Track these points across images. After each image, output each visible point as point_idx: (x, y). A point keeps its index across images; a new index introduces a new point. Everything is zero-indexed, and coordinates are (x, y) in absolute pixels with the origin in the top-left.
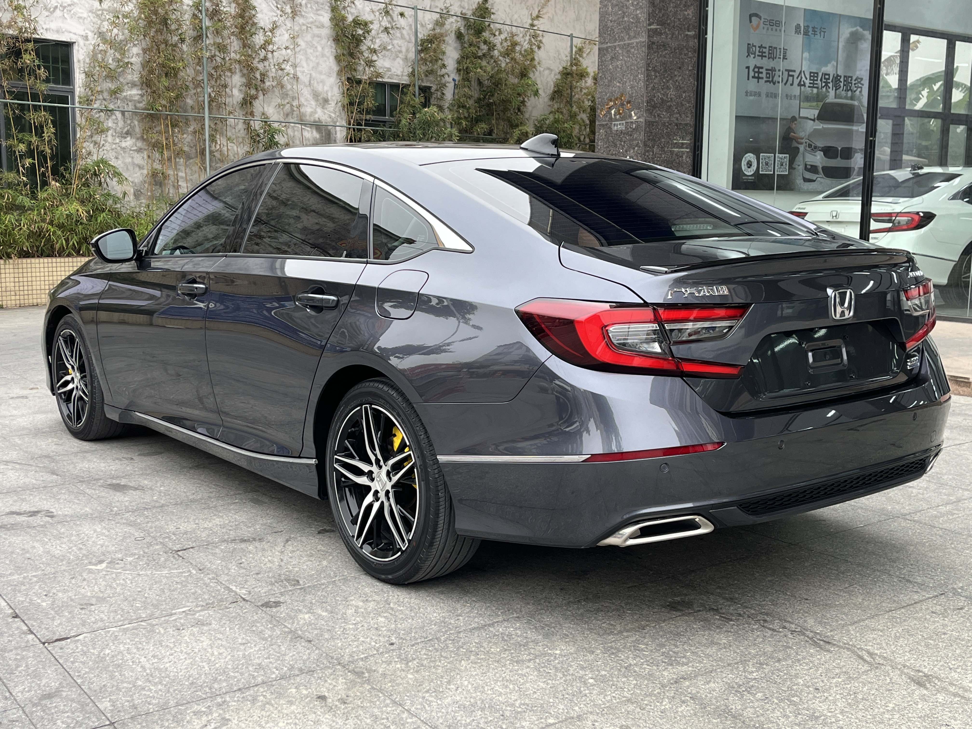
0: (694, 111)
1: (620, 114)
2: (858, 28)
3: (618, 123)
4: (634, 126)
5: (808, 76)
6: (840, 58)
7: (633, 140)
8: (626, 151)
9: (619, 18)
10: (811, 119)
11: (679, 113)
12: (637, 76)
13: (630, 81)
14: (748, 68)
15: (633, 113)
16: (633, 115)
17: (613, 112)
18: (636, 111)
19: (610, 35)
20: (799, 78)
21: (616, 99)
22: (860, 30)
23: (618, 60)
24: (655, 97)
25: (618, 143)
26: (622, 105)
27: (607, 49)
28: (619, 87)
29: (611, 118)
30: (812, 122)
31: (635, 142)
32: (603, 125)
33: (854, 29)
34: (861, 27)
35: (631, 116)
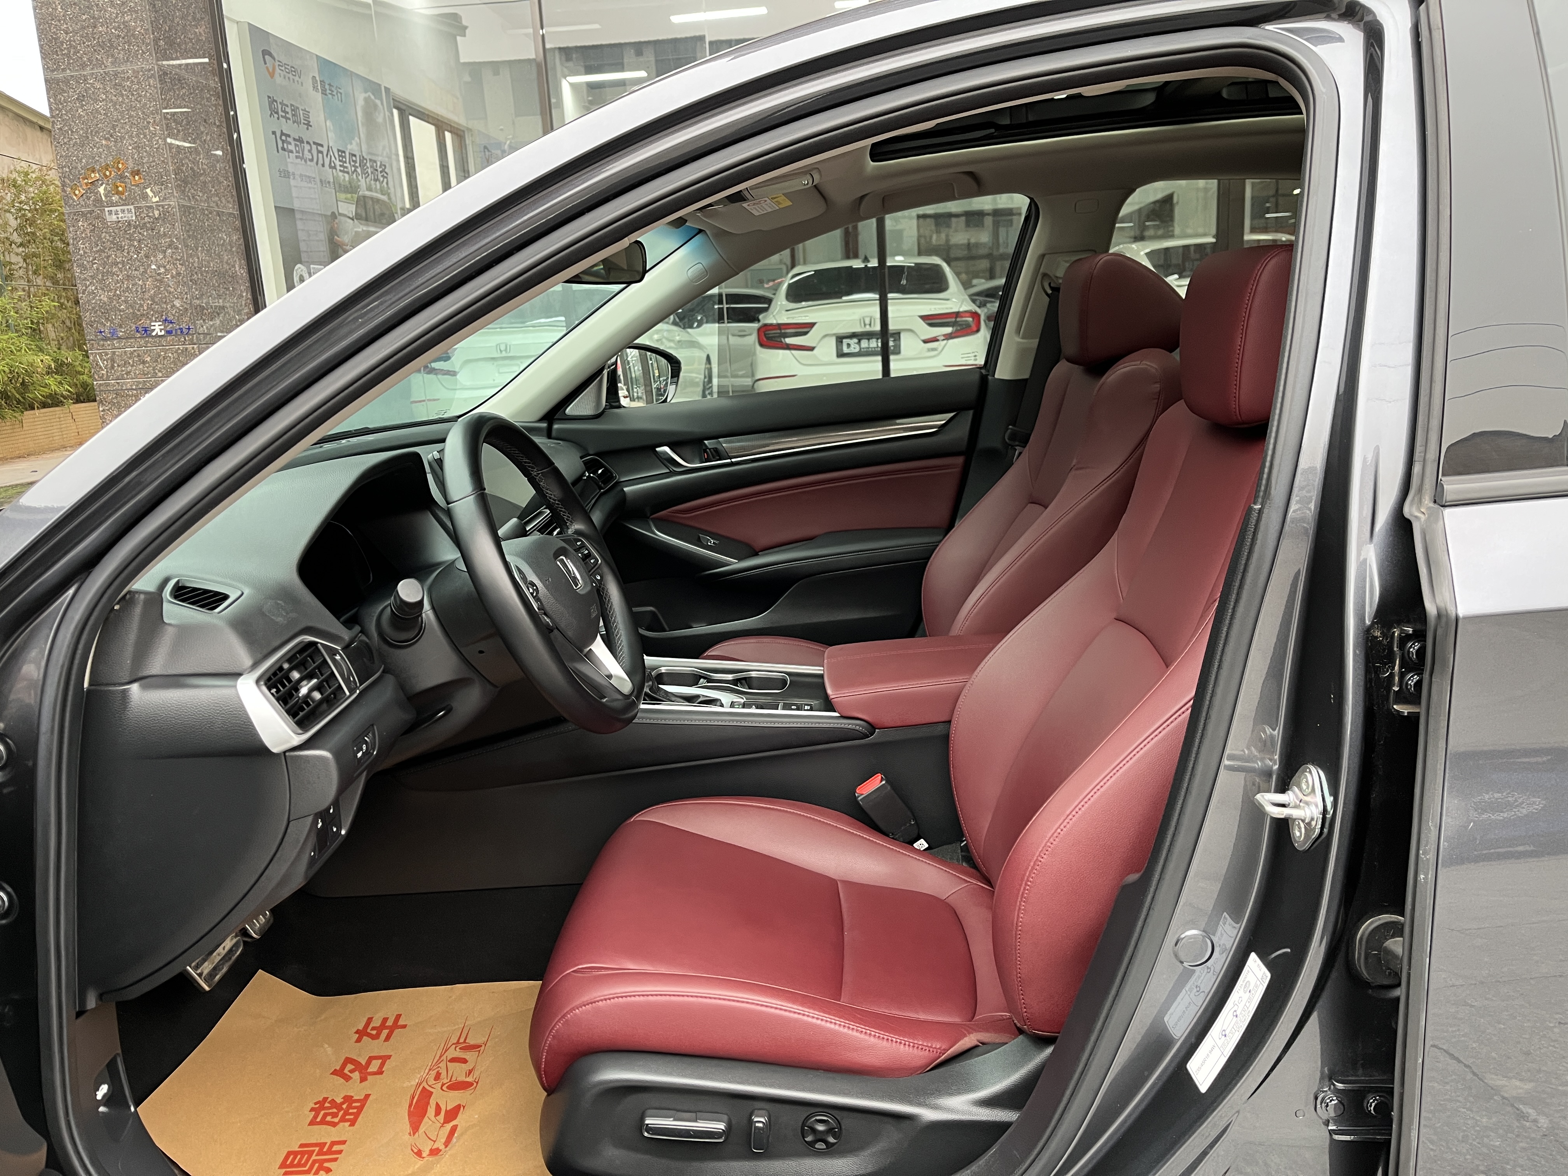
0: (234, 193)
1: (118, 193)
2: (370, 94)
3: (119, 208)
4: (156, 213)
5: (337, 156)
6: (362, 135)
7: (159, 236)
8: (147, 257)
9: (83, 28)
10: (349, 218)
11: (217, 195)
12: (147, 128)
13: (131, 137)
14: (274, 133)
15: (148, 190)
16: (150, 194)
17: (101, 190)
18: (156, 188)
19: (68, 56)
20: (329, 156)
21: (107, 167)
22: (373, 97)
23: (96, 101)
24: (183, 165)
25: (125, 243)
26: (122, 177)
27: (66, 81)
28: (107, 146)
29: (98, 200)
30: (351, 221)
31: (165, 241)
32: (84, 214)
33: (367, 95)
34: (373, 94)
35: (145, 197)
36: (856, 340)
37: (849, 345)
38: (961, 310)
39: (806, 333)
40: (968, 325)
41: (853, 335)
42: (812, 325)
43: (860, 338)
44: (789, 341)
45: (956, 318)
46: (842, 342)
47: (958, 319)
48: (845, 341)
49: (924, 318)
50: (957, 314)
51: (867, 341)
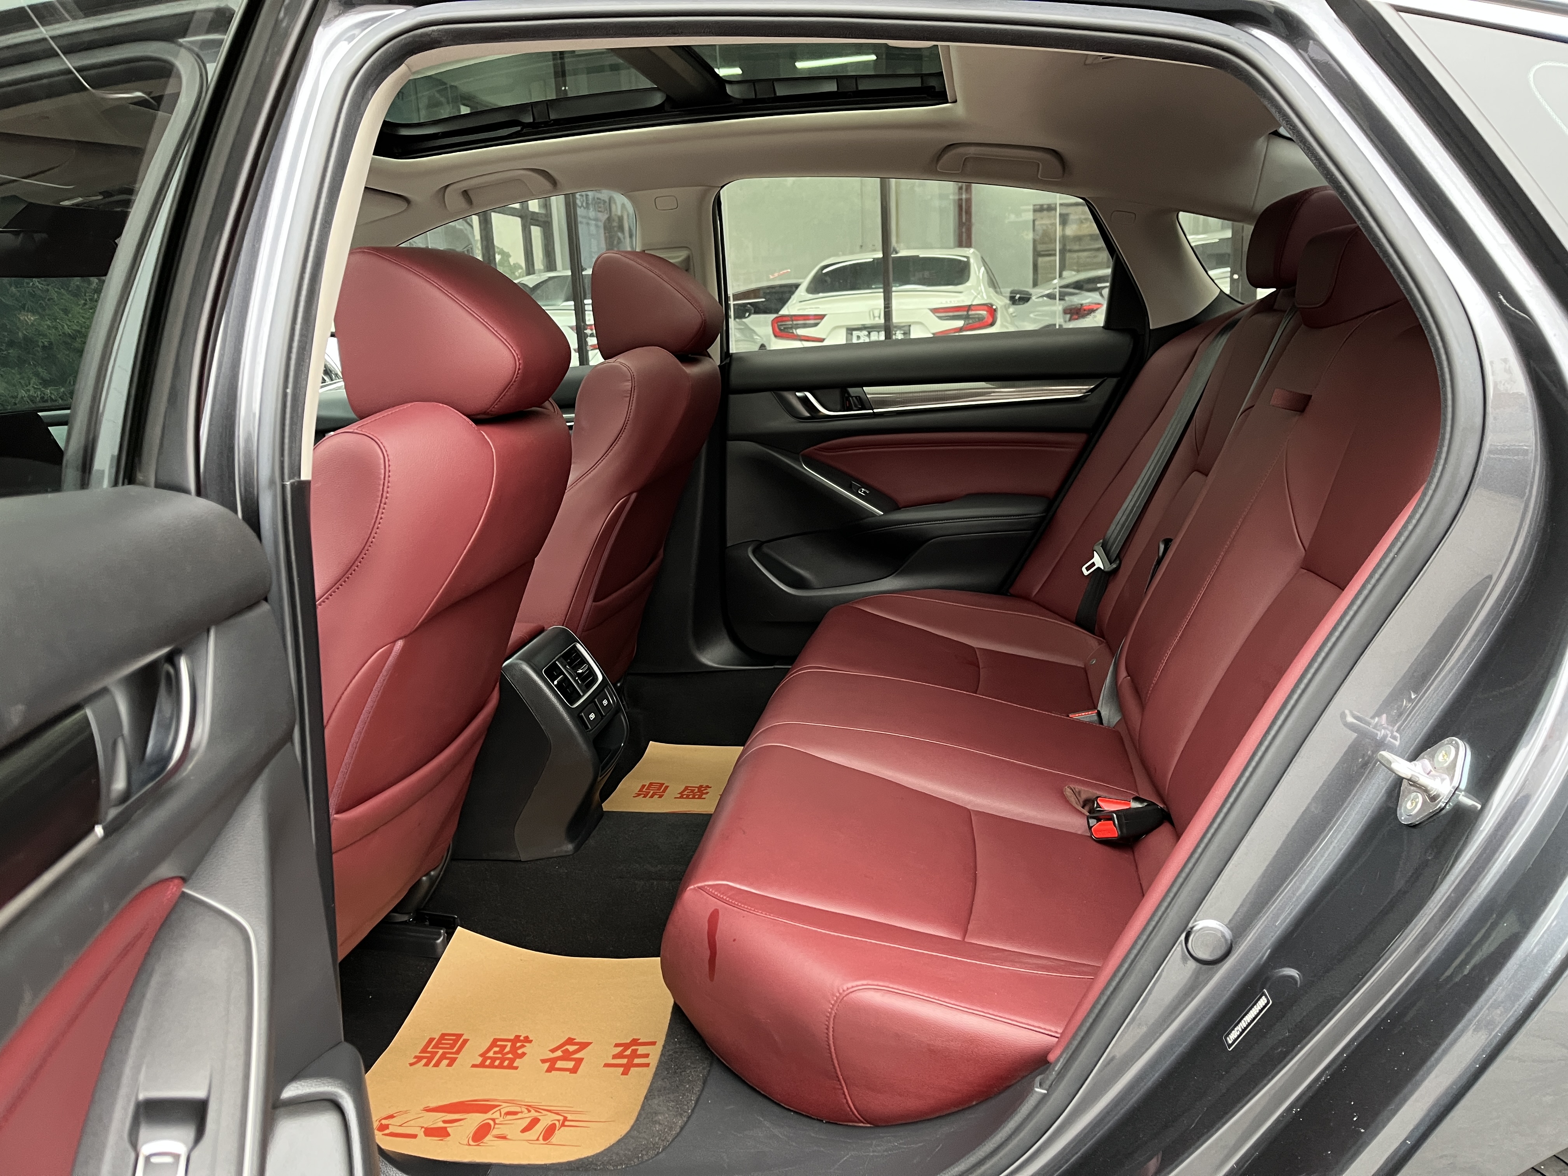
36: (866, 333)
37: (858, 337)
38: (974, 303)
39: (816, 325)
40: (980, 319)
41: (863, 328)
42: (821, 317)
43: (870, 330)
44: (800, 332)
45: (968, 311)
46: (852, 334)
47: (970, 313)
48: (855, 333)
49: (935, 311)
50: (969, 308)
51: (877, 333)
